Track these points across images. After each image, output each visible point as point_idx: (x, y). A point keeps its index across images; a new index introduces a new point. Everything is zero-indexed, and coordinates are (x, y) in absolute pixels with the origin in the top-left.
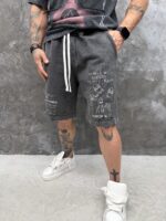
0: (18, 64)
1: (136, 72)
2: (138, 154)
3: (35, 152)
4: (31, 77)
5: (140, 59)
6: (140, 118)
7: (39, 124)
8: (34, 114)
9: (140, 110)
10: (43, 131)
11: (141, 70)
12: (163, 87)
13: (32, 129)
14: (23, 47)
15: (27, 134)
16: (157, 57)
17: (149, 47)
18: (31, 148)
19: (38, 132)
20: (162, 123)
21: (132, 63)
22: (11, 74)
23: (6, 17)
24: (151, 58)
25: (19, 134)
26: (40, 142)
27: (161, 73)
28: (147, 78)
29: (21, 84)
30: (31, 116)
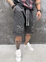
0: (3, 17)
3: (9, 44)
4: (7, 21)
6: (41, 33)
7: (10, 35)
8: (8, 32)
9: (41, 30)
10: (11, 37)
11: (41, 18)
13: (8, 37)
14: (4, 11)
17: (44, 11)
18: (8, 42)
22: (1, 20)
24: (44, 14)
25: (4, 39)
26: (10, 41)
28: (43, 21)
30: (7, 33)
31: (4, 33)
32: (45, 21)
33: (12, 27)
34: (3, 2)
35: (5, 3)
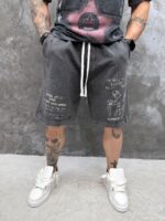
1: (134, 76)
2: (131, 157)
3: (27, 152)
4: (27, 76)
5: (138, 64)
8: (28, 113)
9: (135, 114)
10: (37, 131)
11: (139, 75)
12: (158, 92)
13: (26, 128)
14: (21, 44)
15: (20, 133)
16: (154, 63)
17: (148, 53)
18: (24, 147)
20: (156, 127)
22: (7, 71)
23: (5, 11)
24: (148, 64)
25: (11, 133)
26: (33, 141)
27: (158, 78)
28: (144, 83)
29: (16, 82)
30: (25, 116)
31: (15, 114)
32: (149, 85)
34: (17, 14)
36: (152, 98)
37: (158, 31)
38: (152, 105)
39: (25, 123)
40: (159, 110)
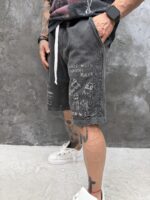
0: (2, 53)
1: (120, 67)
2: (119, 146)
3: (17, 142)
4: (15, 67)
5: (125, 54)
7: (23, 115)
8: (17, 105)
9: (123, 104)
10: (26, 122)
11: (126, 65)
12: (145, 82)
13: (15, 119)
14: (8, 36)
15: (10, 124)
16: (141, 53)
17: (135, 43)
18: (14, 138)
19: (22, 122)
20: (143, 117)
21: (117, 58)
24: (135, 54)
26: (23, 132)
27: (145, 68)
28: (131, 73)
29: (5, 74)
30: (14, 107)
31: (4, 105)
32: (136, 75)
33: (32, 88)
35: (13, 9)
36: (139, 87)
37: (144, 21)
38: (139, 95)
39: (14, 114)
40: (146, 99)
